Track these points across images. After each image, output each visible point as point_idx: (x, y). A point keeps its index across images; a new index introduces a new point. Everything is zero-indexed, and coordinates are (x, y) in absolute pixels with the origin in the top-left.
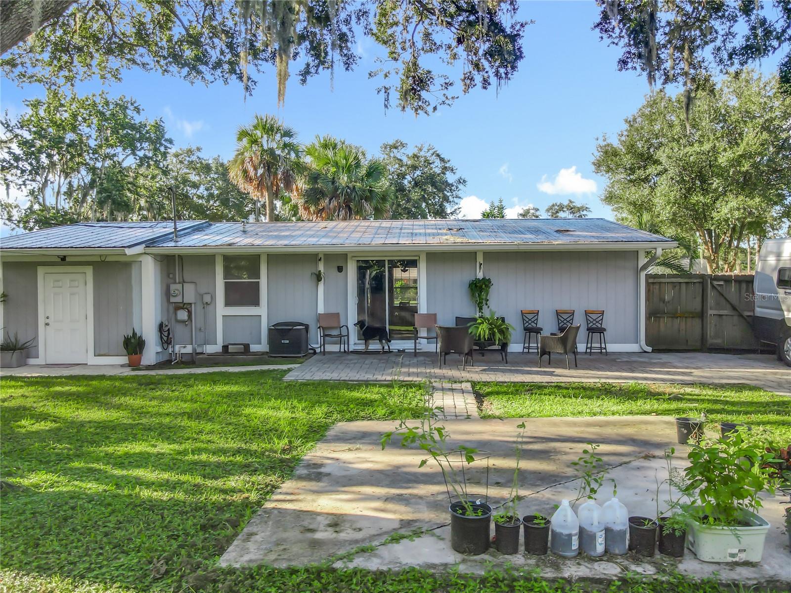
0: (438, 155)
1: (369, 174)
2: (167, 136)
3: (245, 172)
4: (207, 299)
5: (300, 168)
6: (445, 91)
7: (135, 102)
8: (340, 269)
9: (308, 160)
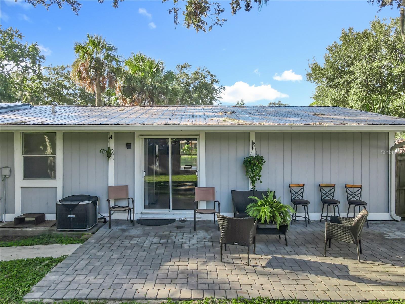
0: (209, 73)
1: (166, 78)
3: (80, 73)
4: (6, 172)
5: (118, 72)
6: (218, 16)
7: (18, 32)
8: (129, 146)
9: (127, 69)
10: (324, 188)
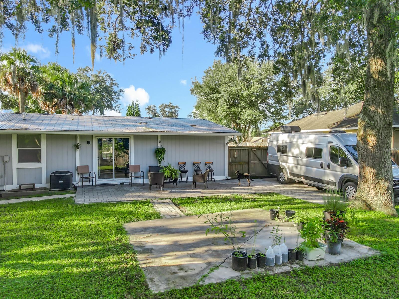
0: (109, 77)
1: (82, 87)
3: (6, 81)
4: (6, 159)
5: (41, 80)
6: (130, 51)
8: (89, 143)
9: (45, 76)
10: (196, 164)
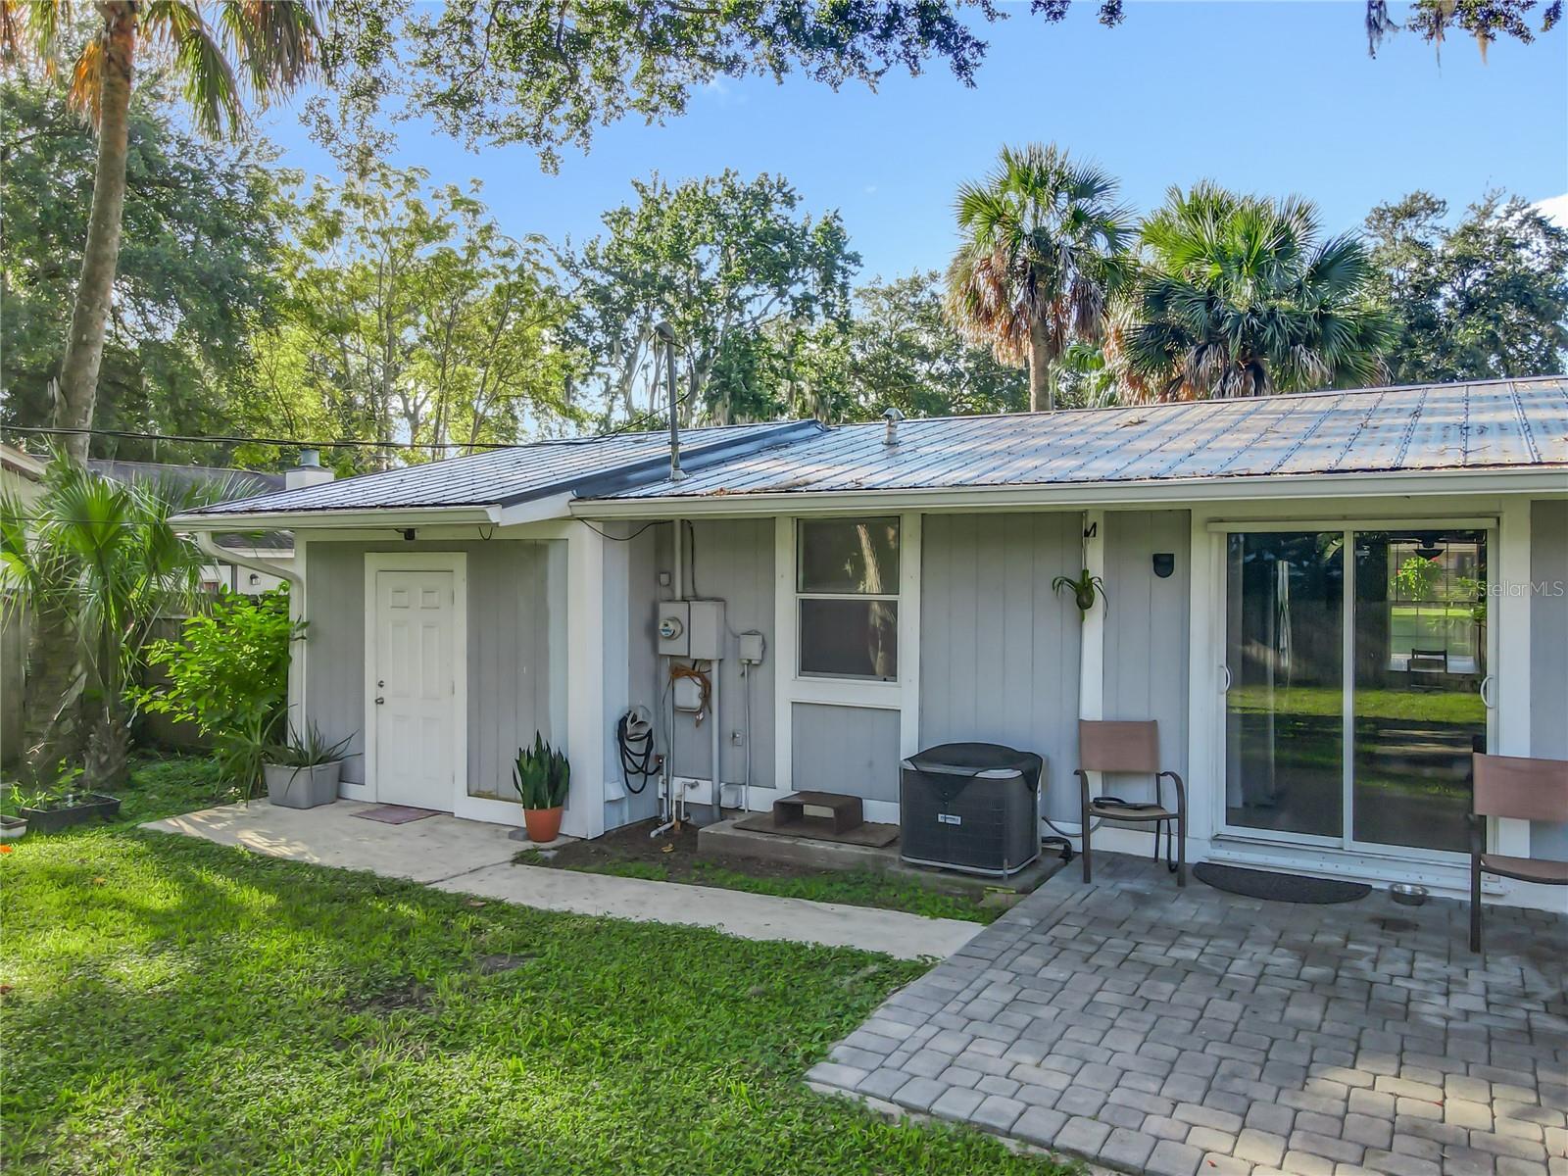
1: (1320, 272)
2: (847, 250)
3: (975, 295)
4: (751, 649)
8: (1163, 565)
9: (1147, 257)
